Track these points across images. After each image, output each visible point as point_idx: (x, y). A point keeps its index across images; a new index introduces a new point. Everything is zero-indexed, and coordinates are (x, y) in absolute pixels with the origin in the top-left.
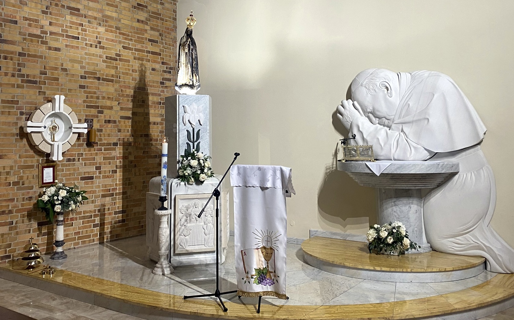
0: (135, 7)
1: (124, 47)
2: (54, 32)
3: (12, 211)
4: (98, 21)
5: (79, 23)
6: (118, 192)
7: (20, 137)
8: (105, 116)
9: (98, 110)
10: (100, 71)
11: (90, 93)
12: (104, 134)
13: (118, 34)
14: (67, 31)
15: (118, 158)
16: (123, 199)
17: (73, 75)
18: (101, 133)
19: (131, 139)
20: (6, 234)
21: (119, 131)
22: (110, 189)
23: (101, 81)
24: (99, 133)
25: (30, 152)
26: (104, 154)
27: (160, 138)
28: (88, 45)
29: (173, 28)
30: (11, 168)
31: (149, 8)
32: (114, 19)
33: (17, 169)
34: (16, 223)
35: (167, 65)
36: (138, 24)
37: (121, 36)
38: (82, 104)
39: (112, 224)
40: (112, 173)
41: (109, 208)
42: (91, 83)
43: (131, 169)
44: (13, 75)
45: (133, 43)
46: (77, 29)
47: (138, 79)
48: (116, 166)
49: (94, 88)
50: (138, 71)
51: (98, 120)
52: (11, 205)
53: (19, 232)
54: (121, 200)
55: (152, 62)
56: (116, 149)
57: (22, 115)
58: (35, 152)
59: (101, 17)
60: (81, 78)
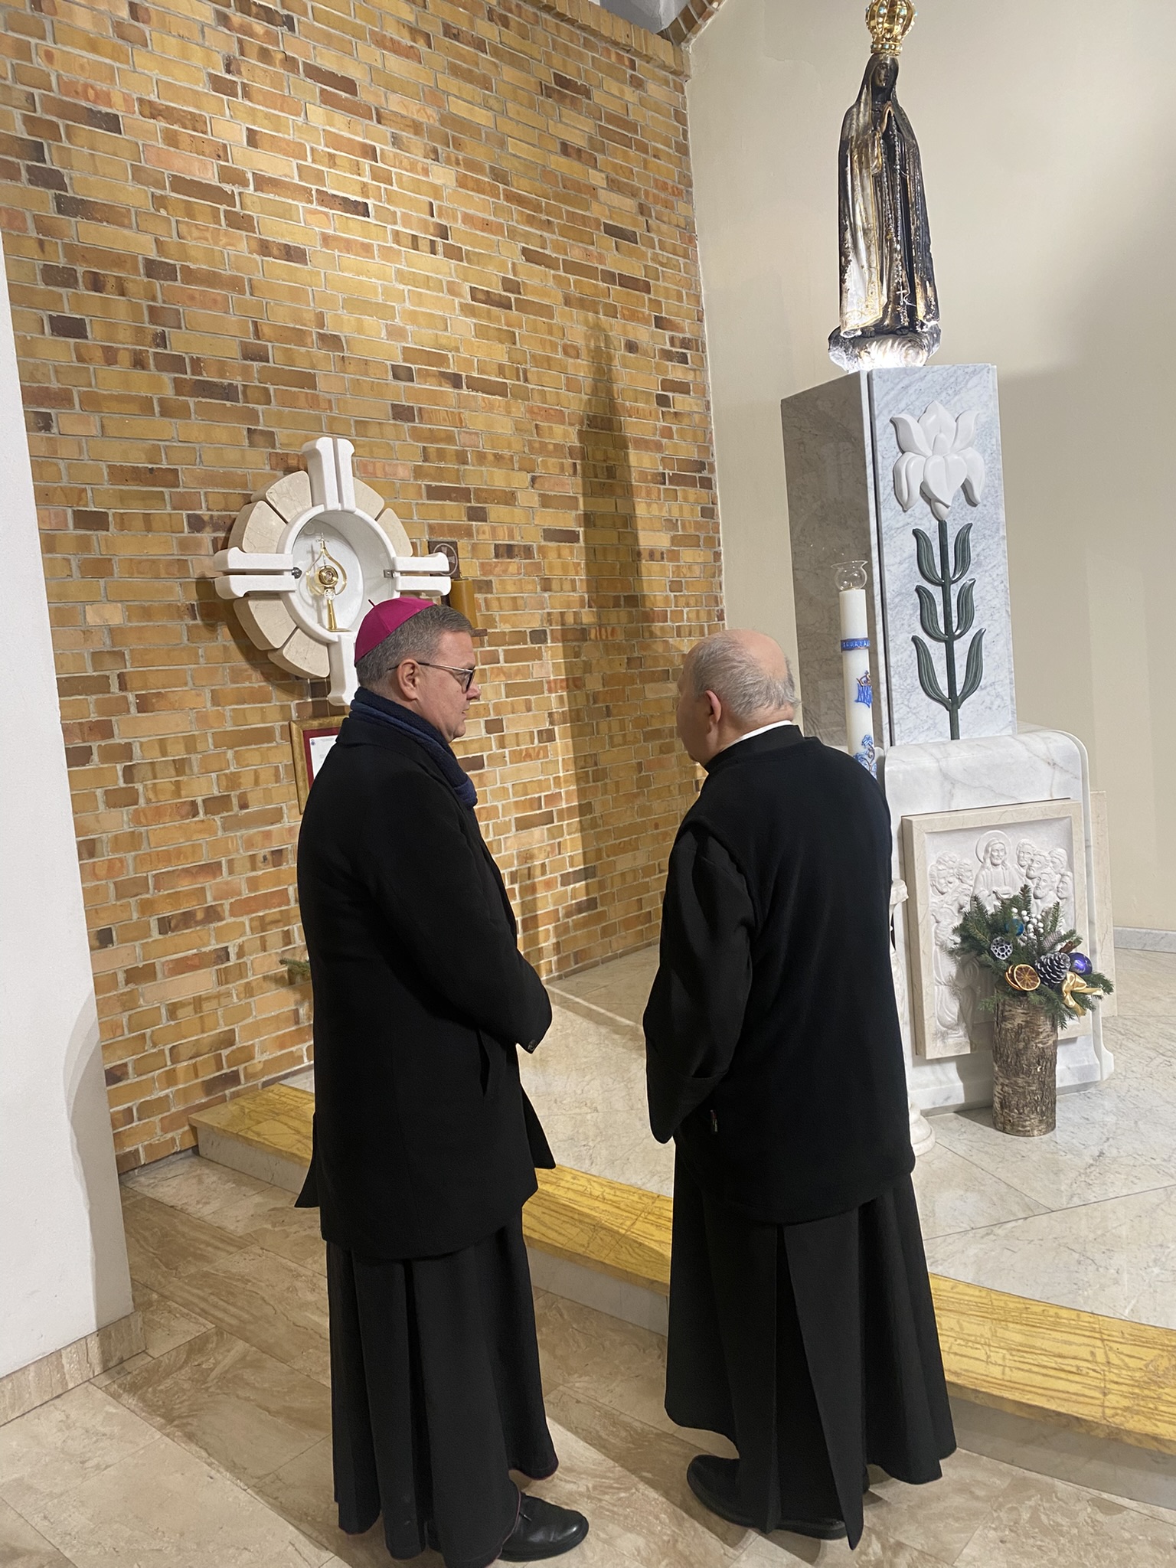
0: (548, 92)
1: (529, 255)
2: (270, 178)
3: (219, 909)
4: (426, 141)
5: (359, 142)
6: (564, 806)
7: (203, 620)
8: (493, 530)
9: (469, 507)
10: (457, 350)
11: (432, 437)
12: (499, 599)
13: (502, 201)
14: (319, 177)
15: (553, 685)
16: (582, 829)
17: (366, 362)
18: (489, 596)
19: (587, 617)
20: (208, 998)
21: (547, 586)
22: (540, 797)
23: (465, 391)
24: (479, 597)
25: (249, 678)
26: (508, 676)
27: (673, 608)
28: (404, 240)
29: (680, 186)
30: (190, 744)
31: (596, 94)
32: (484, 136)
33: (212, 747)
34: (241, 954)
35: (672, 330)
36: (563, 160)
37: (513, 207)
38: (412, 481)
39: (559, 920)
40: (540, 742)
41: (543, 865)
42: (433, 396)
43: (597, 724)
44: (139, 362)
45: (555, 237)
46: (357, 169)
47: (587, 383)
48: (551, 715)
49: (445, 420)
50: (584, 353)
51: (474, 547)
52: (209, 884)
53: (254, 984)
54: (576, 835)
55: (624, 317)
56: (544, 654)
57: (198, 531)
58: (267, 677)
59: (437, 124)
60: (396, 377)
